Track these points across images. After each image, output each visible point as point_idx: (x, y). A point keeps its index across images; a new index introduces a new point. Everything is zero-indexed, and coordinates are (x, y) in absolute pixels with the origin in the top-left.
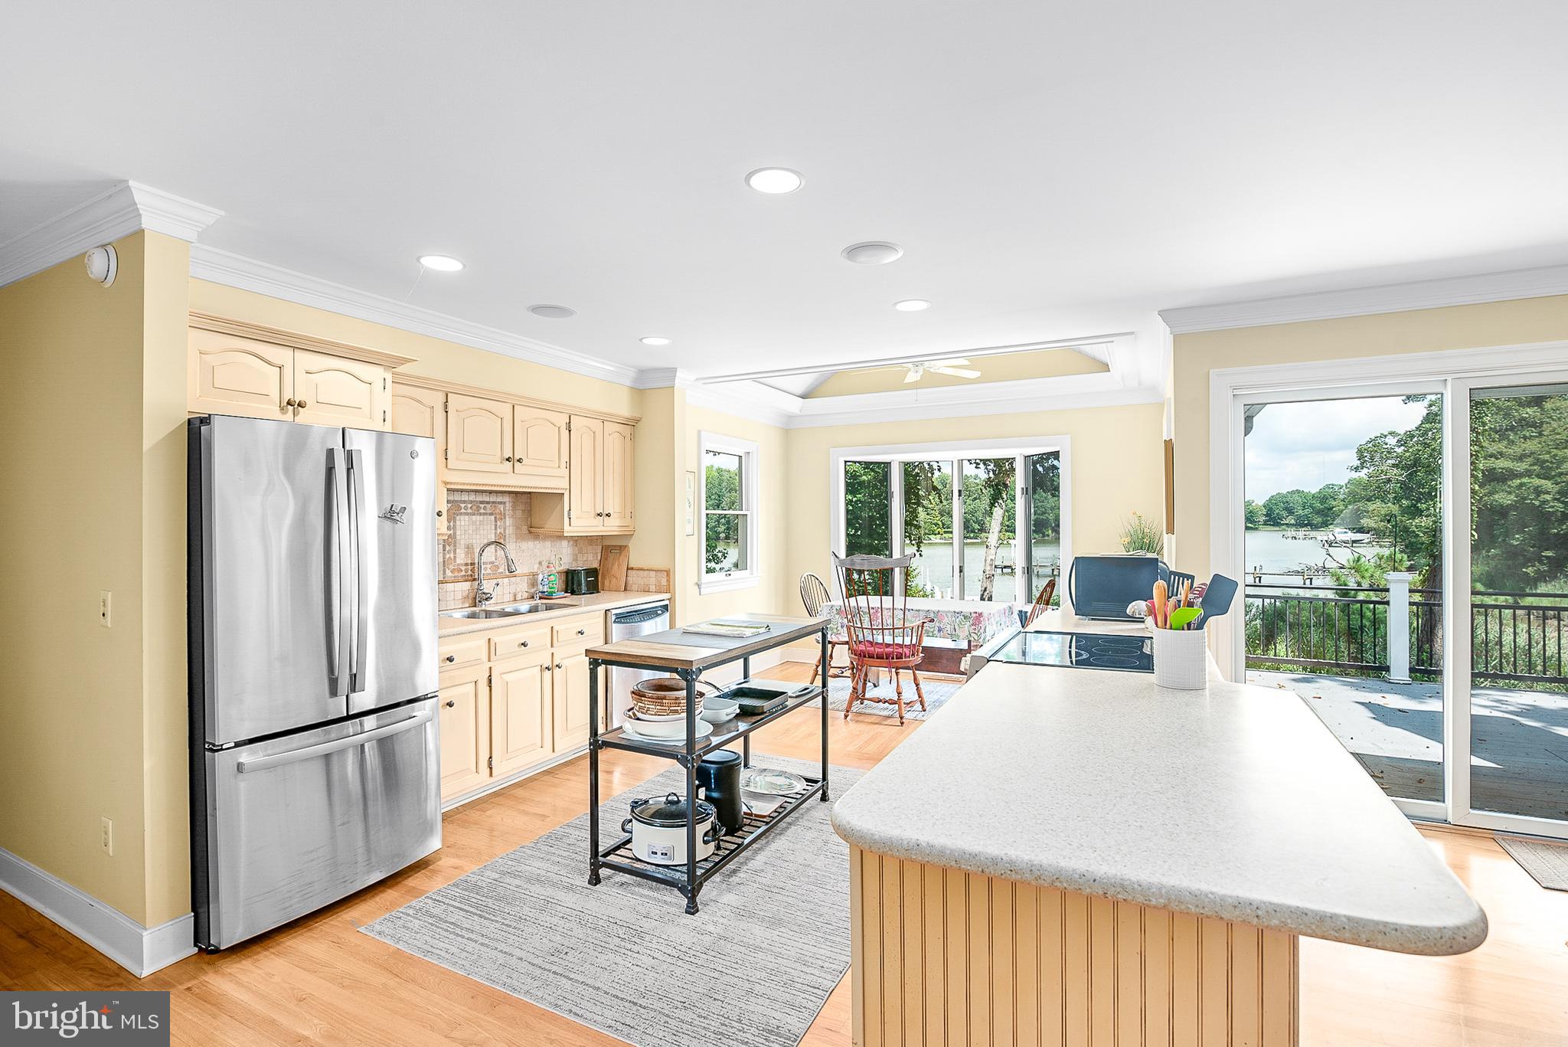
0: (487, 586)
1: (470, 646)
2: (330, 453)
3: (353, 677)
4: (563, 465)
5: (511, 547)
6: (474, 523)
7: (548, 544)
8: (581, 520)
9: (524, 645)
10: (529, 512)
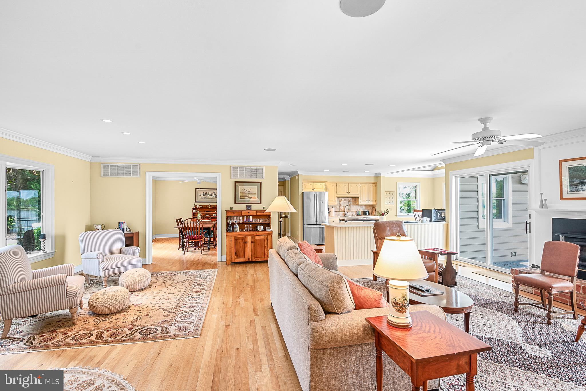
0: (346, 213)
2: (315, 194)
4: (359, 192)
5: (351, 207)
6: (344, 203)
7: (359, 206)
8: (363, 202)
10: (354, 201)
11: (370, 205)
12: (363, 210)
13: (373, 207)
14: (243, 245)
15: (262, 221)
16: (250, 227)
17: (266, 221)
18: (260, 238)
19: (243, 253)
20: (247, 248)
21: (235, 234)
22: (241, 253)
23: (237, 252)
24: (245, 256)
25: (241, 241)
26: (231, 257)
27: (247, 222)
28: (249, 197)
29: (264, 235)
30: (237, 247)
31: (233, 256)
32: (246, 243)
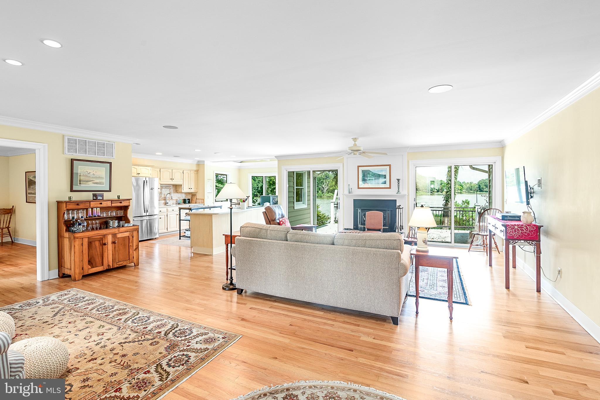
0: (168, 201)
1: (164, 210)
2: (144, 181)
3: (147, 211)
4: (182, 179)
5: (172, 195)
6: (165, 190)
7: (180, 194)
8: (185, 189)
9: (173, 210)
10: (176, 188)
11: (189, 193)
12: (183, 199)
13: (193, 195)
14: (101, 247)
15: (114, 214)
16: (96, 223)
17: (121, 213)
18: (123, 236)
19: (100, 259)
20: (107, 251)
21: (88, 234)
22: (98, 260)
23: (91, 259)
24: (104, 263)
25: (97, 244)
26: (83, 268)
27: (92, 217)
28: (93, 182)
29: (129, 231)
30: (91, 252)
31: (86, 266)
32: (105, 244)
